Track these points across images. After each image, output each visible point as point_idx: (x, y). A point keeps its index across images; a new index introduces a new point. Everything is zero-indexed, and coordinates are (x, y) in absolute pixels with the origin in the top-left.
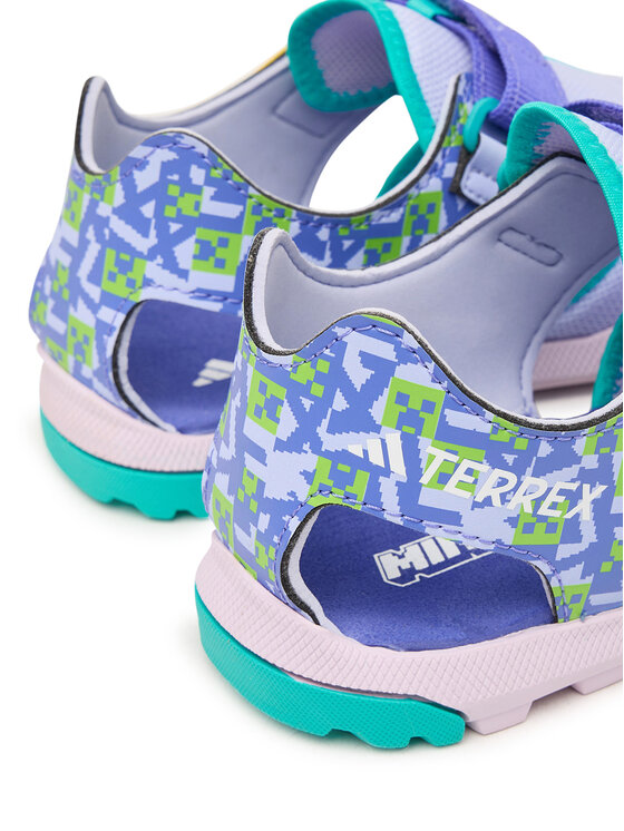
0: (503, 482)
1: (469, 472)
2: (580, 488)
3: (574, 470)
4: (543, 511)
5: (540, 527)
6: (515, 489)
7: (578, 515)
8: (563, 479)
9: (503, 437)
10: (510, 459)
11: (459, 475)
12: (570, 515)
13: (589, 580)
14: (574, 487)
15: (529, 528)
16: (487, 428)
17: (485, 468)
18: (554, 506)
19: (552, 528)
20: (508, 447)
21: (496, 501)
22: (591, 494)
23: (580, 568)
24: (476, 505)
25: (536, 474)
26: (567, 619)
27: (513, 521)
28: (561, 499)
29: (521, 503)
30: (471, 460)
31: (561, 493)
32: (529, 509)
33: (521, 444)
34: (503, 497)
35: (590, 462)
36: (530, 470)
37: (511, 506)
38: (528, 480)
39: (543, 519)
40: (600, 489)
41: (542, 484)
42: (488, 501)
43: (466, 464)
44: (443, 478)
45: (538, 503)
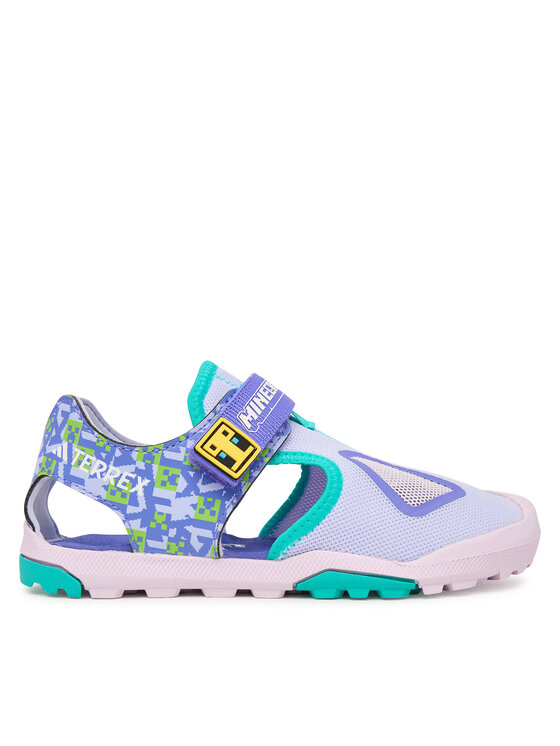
0: (101, 467)
1: (89, 460)
2: (136, 478)
3: (132, 468)
4: (119, 485)
5: (118, 494)
6: (106, 471)
7: (136, 492)
8: (127, 471)
9: (101, 444)
10: (104, 455)
11: (85, 462)
12: (132, 491)
13: (145, 530)
14: (133, 476)
15: (113, 493)
16: (95, 440)
17: (94, 458)
18: (124, 484)
19: (124, 495)
20: (103, 449)
21: (99, 476)
22: (142, 483)
23: (139, 521)
24: (91, 476)
25: (115, 465)
26: (138, 551)
27: (106, 487)
28: (127, 481)
29: (109, 479)
30: (89, 455)
31: (127, 477)
32: (113, 483)
33: (108, 448)
34: (101, 473)
35: (141, 466)
36: (112, 462)
37: (105, 479)
38: (112, 468)
39: (120, 490)
40: (147, 482)
41: (118, 471)
42: (95, 475)
43: (88, 456)
44: (79, 463)
45: (117, 480)
